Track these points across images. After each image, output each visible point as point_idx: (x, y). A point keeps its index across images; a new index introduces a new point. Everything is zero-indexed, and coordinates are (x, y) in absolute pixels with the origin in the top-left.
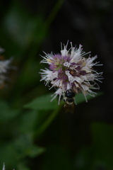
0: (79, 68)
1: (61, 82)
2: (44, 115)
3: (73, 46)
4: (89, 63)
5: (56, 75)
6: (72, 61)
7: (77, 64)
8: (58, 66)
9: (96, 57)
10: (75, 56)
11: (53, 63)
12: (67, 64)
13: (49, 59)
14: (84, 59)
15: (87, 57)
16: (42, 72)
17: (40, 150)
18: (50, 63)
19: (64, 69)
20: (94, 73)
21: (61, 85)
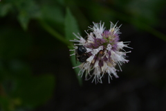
0: (106, 59)
1: (92, 42)
2: (60, 29)
3: (127, 54)
4: (111, 69)
5: (99, 36)
6: (113, 52)
7: (110, 58)
8: (107, 38)
9: (117, 76)
10: (118, 55)
11: (110, 34)
12: (109, 48)
13: (114, 30)
14: (115, 65)
15: (117, 67)
16: (102, 24)
17: (25, 25)
18: (110, 31)
19: (105, 45)
20: (101, 74)
21: (89, 42)
